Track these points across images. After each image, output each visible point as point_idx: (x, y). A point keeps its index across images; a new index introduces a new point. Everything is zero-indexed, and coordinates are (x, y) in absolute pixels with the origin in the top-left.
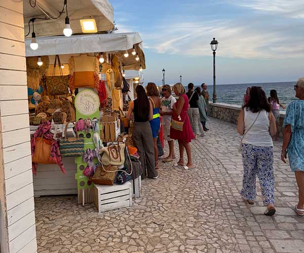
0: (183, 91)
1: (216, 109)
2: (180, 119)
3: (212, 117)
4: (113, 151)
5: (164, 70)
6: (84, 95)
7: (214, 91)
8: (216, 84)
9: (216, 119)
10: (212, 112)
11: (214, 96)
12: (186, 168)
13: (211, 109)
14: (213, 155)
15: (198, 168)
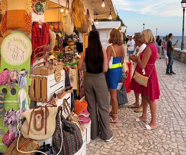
0: (151, 41)
1: (183, 55)
2: (144, 73)
3: (180, 61)
4: (39, 117)
5: (144, 24)
6: (12, 40)
7: (183, 41)
8: (184, 35)
9: (184, 64)
10: (180, 57)
11: (182, 44)
12: (148, 127)
13: (179, 55)
14: (181, 108)
15: (163, 129)
